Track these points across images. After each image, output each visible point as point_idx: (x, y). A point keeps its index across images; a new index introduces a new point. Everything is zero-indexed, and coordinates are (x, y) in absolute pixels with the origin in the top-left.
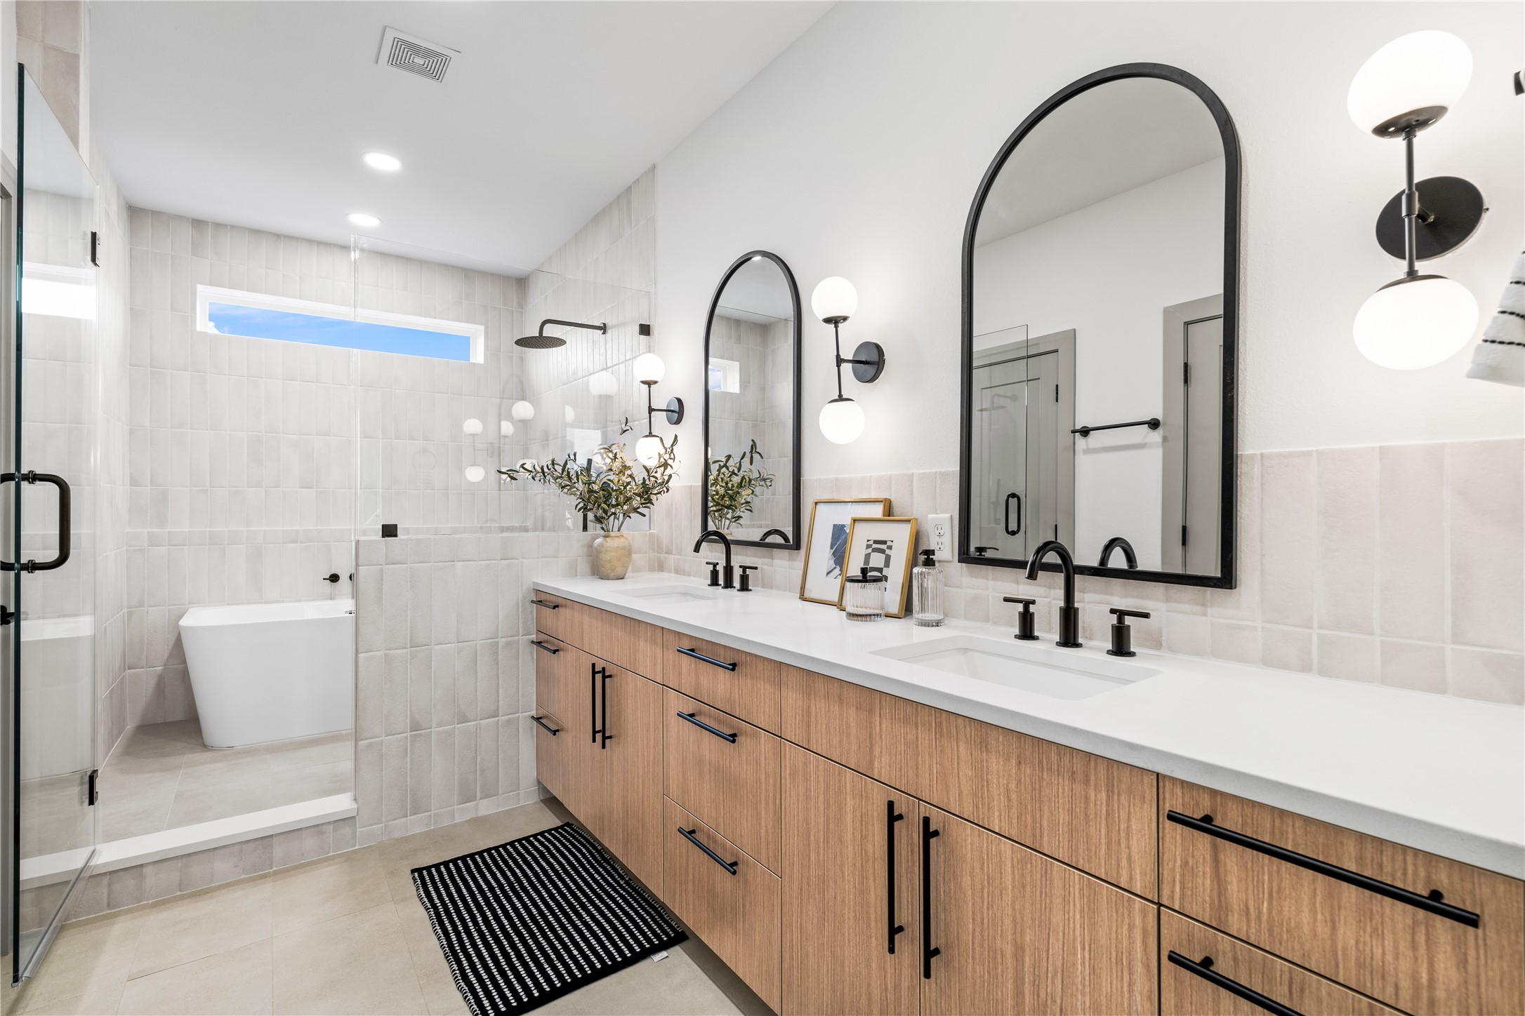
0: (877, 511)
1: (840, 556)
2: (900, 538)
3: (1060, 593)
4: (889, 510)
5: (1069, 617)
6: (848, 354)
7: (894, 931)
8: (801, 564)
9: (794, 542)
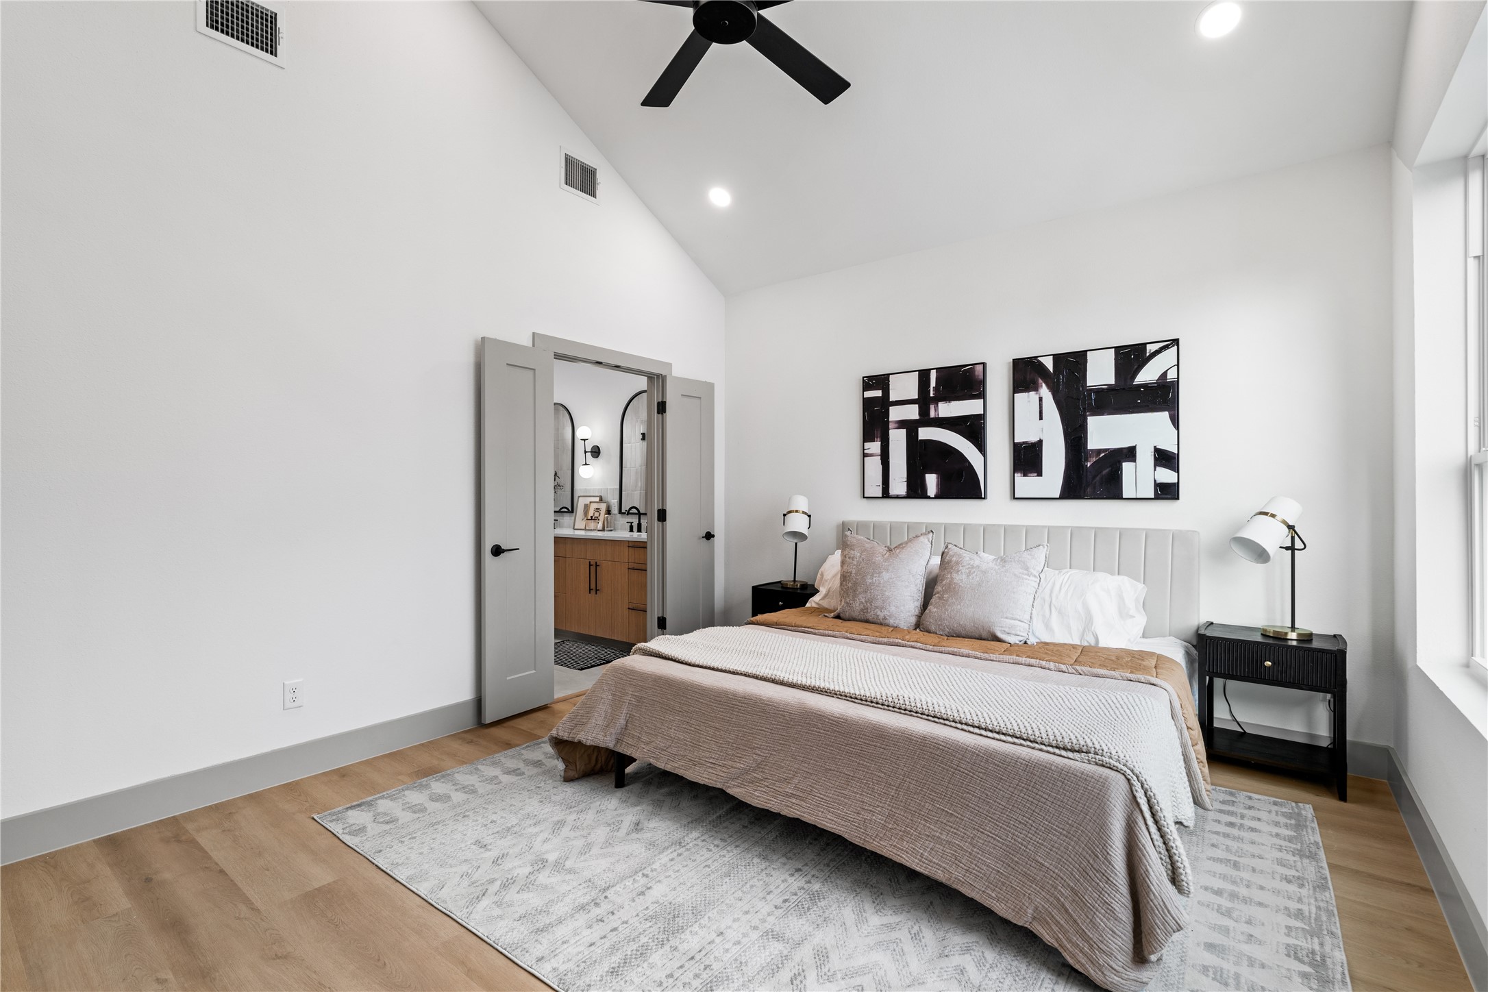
0: (597, 499)
1: (586, 512)
2: (603, 507)
3: (637, 520)
4: (601, 499)
5: (639, 525)
6: (589, 449)
7: (590, 590)
8: (573, 518)
9: (571, 511)
